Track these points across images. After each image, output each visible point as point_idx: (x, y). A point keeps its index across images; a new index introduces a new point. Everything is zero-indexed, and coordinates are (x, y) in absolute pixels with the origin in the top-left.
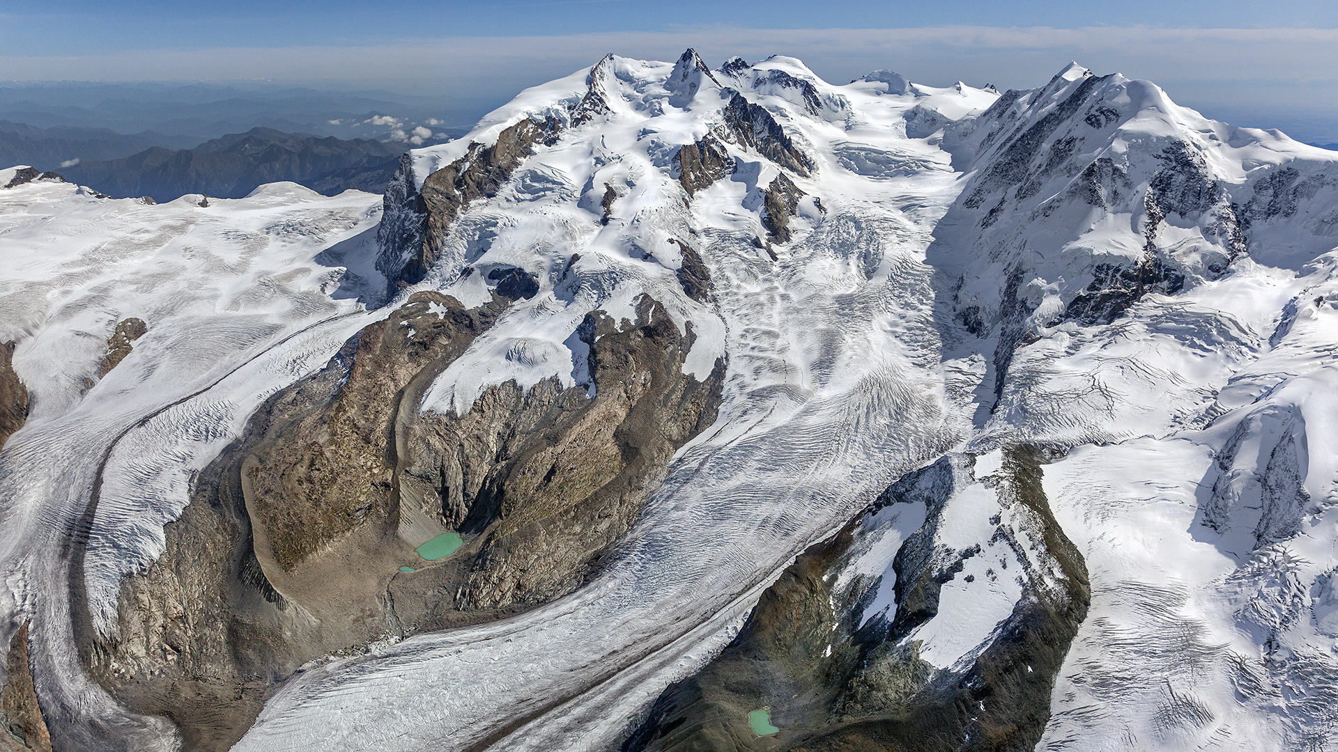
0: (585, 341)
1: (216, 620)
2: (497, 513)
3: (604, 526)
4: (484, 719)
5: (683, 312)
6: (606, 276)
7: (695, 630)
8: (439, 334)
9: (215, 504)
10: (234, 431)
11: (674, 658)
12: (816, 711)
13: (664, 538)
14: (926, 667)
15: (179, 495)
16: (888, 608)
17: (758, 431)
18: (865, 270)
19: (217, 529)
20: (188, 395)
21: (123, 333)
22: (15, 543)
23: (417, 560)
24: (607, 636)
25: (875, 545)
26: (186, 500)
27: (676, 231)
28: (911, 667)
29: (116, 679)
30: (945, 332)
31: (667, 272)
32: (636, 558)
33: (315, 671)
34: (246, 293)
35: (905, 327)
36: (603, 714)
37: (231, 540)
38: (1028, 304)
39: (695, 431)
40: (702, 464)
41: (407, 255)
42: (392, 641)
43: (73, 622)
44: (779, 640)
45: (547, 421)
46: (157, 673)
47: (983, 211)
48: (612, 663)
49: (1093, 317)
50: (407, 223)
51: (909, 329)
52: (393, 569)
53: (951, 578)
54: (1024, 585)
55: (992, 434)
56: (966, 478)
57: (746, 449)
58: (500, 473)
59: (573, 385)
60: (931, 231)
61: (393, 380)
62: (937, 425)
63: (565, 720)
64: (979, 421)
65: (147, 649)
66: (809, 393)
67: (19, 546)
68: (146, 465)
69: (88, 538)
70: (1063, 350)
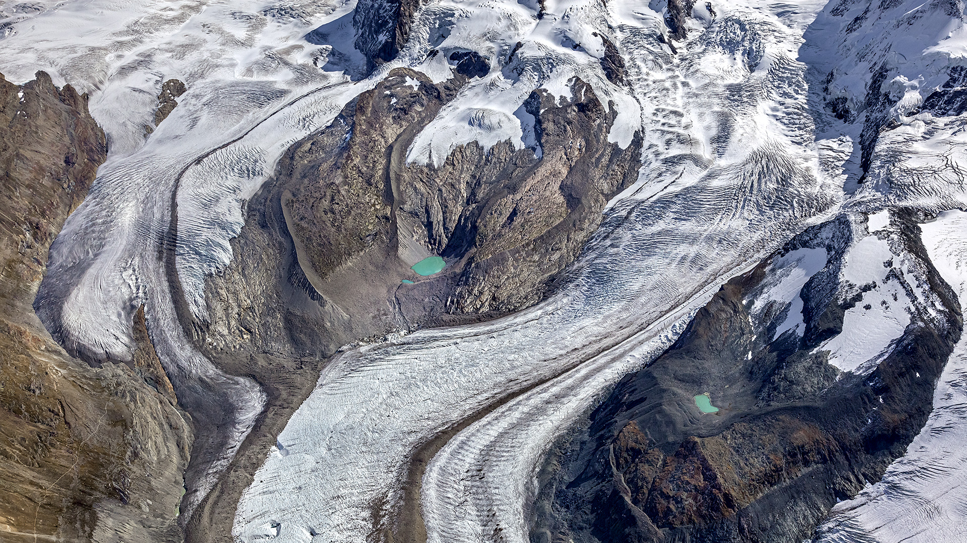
0: (531, 112)
1: (275, 311)
2: (472, 243)
3: (556, 256)
4: (485, 391)
5: (607, 93)
6: (545, 61)
7: (635, 336)
8: (415, 102)
9: (264, 226)
10: (268, 171)
11: (622, 356)
12: (745, 398)
13: (605, 267)
14: (834, 370)
15: (237, 218)
16: (797, 326)
17: (671, 189)
18: (748, 64)
19: (268, 244)
20: (227, 142)
21: (168, 91)
22: (122, 247)
23: (414, 275)
24: (569, 338)
25: (784, 279)
26: (243, 223)
27: (598, 26)
28: (823, 369)
29: (211, 349)
30: (817, 117)
31: (593, 59)
32: (583, 282)
33: (352, 352)
34: (256, 63)
35: (784, 112)
36: (573, 393)
37: (280, 253)
38: (891, 97)
39: (621, 188)
40: (630, 213)
41: (382, 38)
42: (402, 333)
43: (175, 307)
44: (711, 346)
45: (505, 174)
46: (238, 347)
47: (848, 18)
48: (575, 358)
49: (945, 110)
50: (381, 11)
51: (788, 114)
52: (398, 282)
53: (853, 306)
54: (912, 314)
55: (862, 200)
56: (862, 231)
57: (665, 203)
58: (472, 213)
59: (523, 147)
60: (802, 34)
61: (384, 137)
62: (815, 190)
63: (546, 396)
64: (849, 190)
65: (229, 329)
66: (710, 161)
67: (124, 250)
68: (207, 194)
69: (176, 246)
70: (920, 135)
